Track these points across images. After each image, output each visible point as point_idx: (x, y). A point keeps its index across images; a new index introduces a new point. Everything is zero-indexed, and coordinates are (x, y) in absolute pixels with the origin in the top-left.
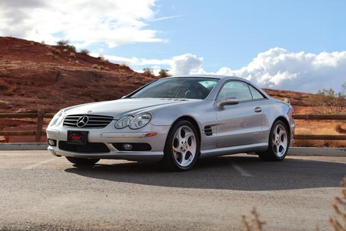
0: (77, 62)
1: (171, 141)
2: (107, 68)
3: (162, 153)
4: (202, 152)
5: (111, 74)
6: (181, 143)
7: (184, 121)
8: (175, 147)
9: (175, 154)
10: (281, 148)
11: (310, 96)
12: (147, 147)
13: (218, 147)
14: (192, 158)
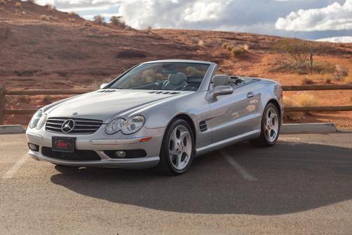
0: (24, 12)
1: (166, 144)
2: (56, 18)
3: (158, 158)
4: (198, 150)
5: (63, 27)
6: (176, 145)
7: (179, 120)
8: (171, 149)
9: (171, 157)
10: (273, 132)
11: (267, 38)
12: (142, 153)
13: (213, 142)
14: (188, 159)
